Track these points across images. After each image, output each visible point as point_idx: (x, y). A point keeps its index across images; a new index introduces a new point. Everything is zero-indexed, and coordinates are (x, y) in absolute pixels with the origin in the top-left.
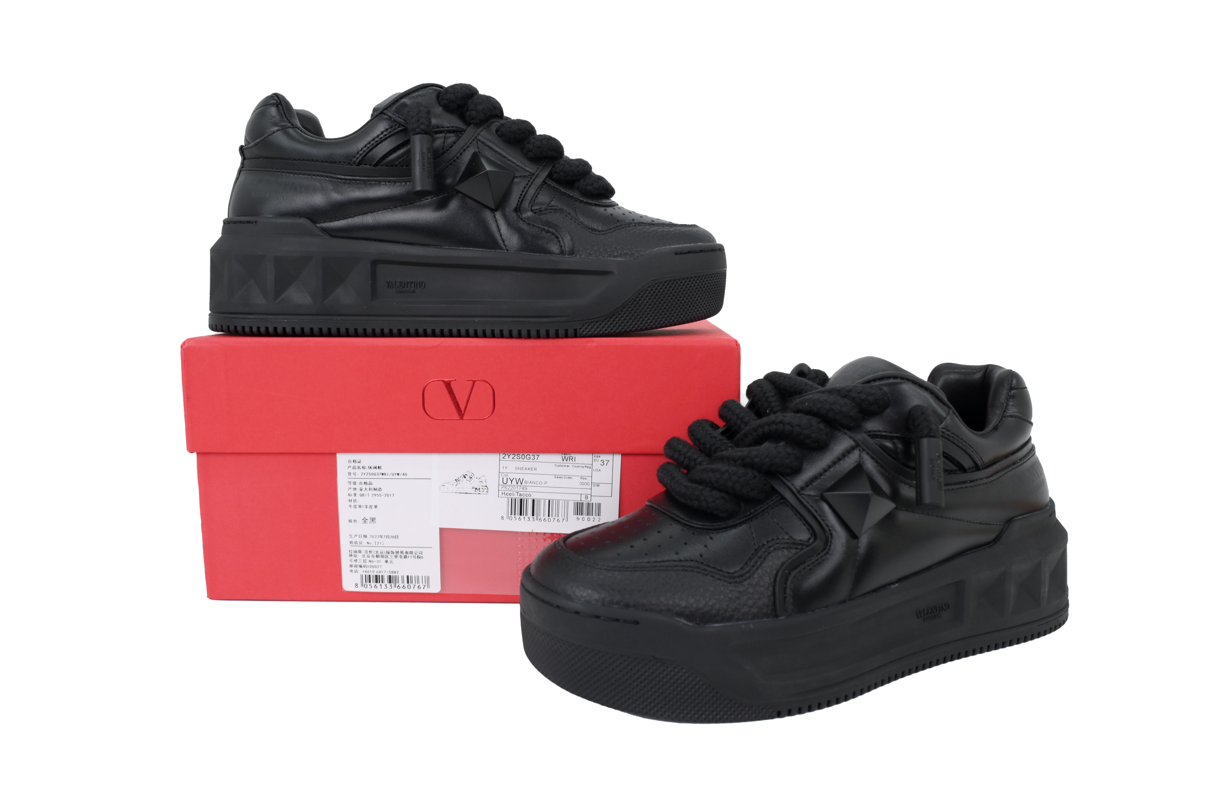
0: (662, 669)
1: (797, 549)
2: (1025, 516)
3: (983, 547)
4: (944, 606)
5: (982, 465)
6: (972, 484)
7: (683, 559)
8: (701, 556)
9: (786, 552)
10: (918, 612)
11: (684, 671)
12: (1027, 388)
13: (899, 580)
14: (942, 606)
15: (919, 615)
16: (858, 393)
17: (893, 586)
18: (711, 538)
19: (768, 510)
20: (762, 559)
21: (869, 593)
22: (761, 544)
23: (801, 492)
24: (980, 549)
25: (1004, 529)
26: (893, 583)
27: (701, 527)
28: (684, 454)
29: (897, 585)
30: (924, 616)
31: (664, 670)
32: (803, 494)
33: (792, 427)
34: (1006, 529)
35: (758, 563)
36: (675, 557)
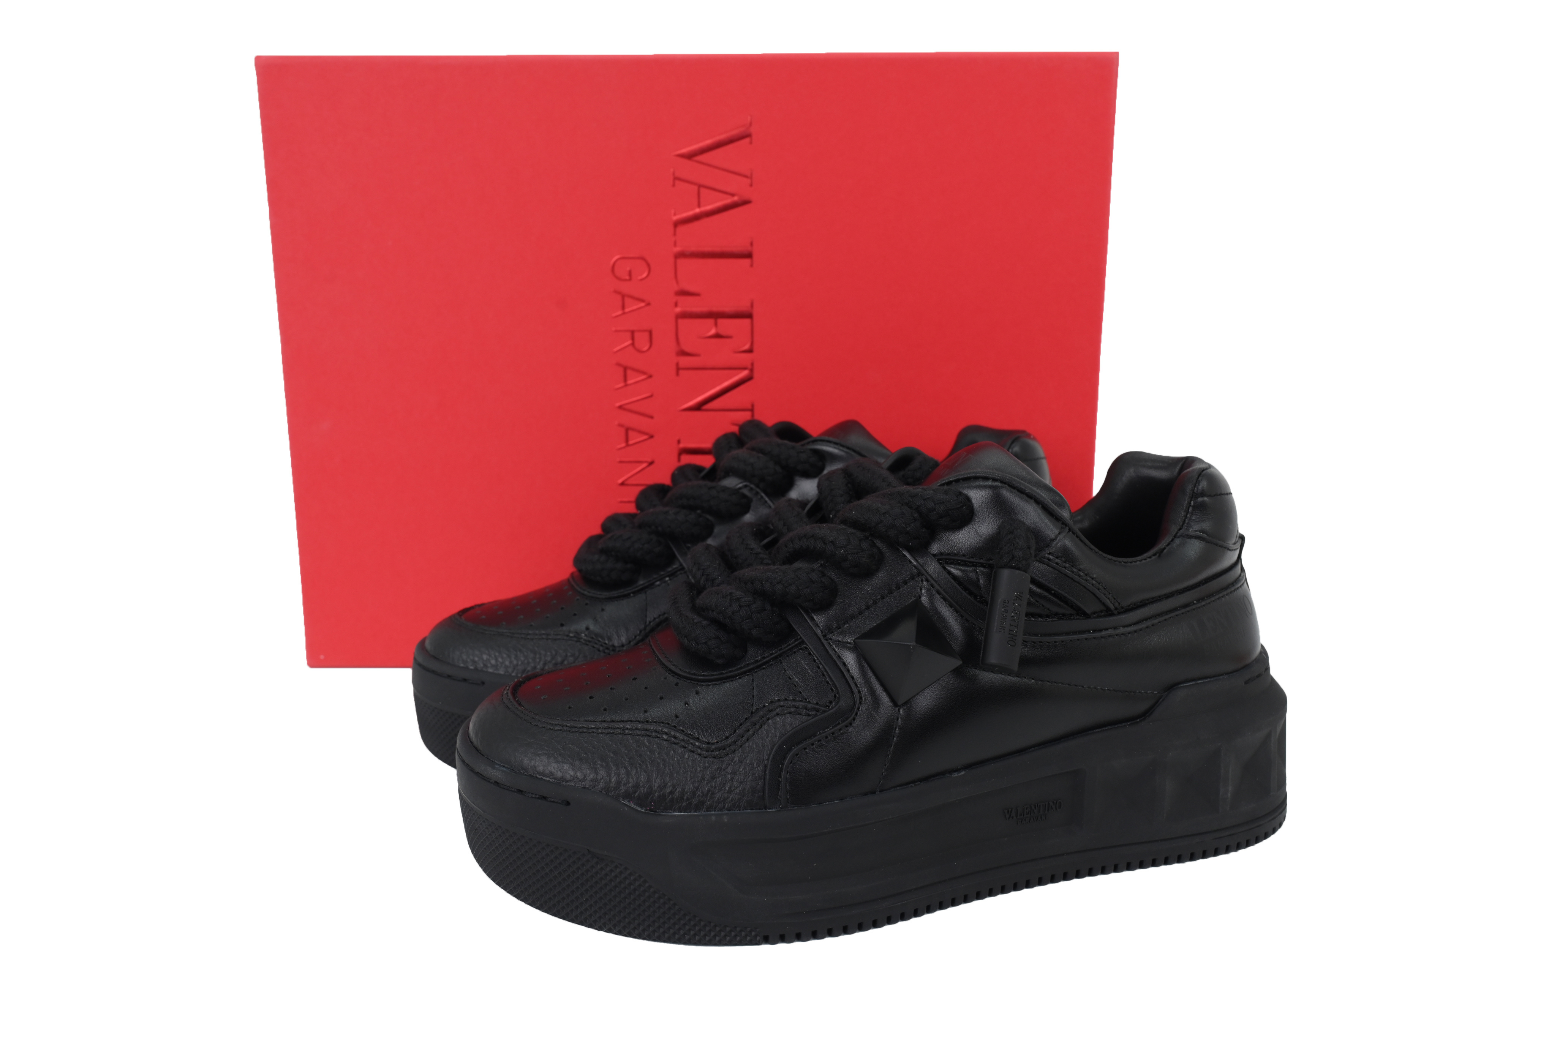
0: (599, 867)
1: (809, 715)
2: (1200, 682)
3: (1124, 724)
4: (1051, 804)
5: (1116, 609)
6: (1098, 634)
7: (650, 719)
8: (677, 717)
9: (788, 719)
10: (1006, 811)
11: (628, 872)
12: (1231, 494)
13: (968, 767)
14: (1049, 804)
15: (1008, 816)
16: (924, 500)
17: (955, 775)
18: (697, 693)
19: (781, 659)
20: (757, 726)
21: (914, 782)
22: (761, 706)
23: (829, 636)
24: (1116, 726)
25: (1161, 700)
26: (958, 770)
27: (688, 675)
28: (704, 569)
29: (963, 773)
30: (1017, 817)
31: (602, 869)
32: (831, 639)
33: (825, 543)
34: (1163, 700)
35: (751, 732)
36: (642, 716)
